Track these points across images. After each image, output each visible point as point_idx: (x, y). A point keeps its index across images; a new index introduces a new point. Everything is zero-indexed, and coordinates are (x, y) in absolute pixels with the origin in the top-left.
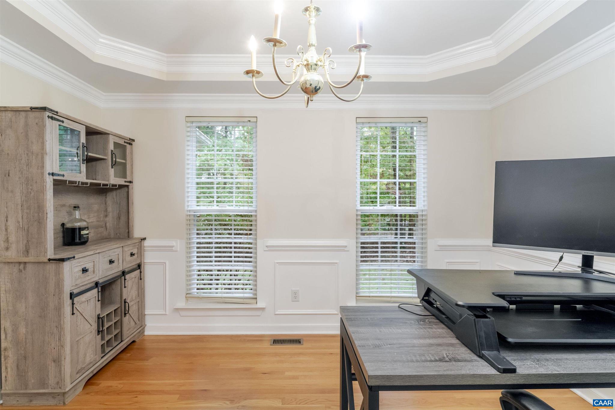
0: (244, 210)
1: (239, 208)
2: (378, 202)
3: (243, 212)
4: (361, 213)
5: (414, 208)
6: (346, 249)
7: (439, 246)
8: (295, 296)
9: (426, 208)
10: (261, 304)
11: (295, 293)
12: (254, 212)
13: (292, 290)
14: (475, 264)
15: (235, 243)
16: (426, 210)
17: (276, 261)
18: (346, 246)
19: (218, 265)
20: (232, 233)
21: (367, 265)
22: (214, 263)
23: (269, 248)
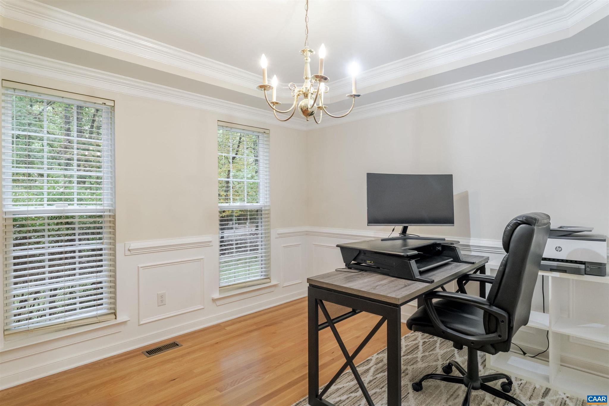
0: (96, 209)
1: (86, 207)
2: (231, 199)
3: (94, 212)
4: (220, 209)
5: (258, 204)
6: (211, 244)
7: (279, 234)
8: (161, 300)
9: (268, 204)
10: (121, 318)
11: (162, 297)
12: (107, 212)
13: (157, 294)
14: (298, 246)
15: (80, 251)
16: (269, 206)
17: (140, 266)
18: (211, 242)
19: (56, 283)
20: (75, 239)
21: (225, 257)
22: (47, 281)
23: (131, 252)
